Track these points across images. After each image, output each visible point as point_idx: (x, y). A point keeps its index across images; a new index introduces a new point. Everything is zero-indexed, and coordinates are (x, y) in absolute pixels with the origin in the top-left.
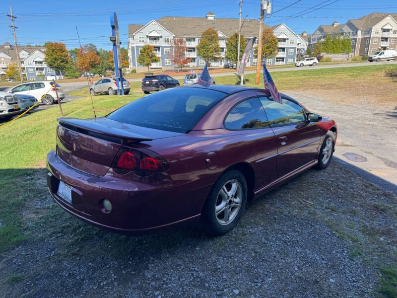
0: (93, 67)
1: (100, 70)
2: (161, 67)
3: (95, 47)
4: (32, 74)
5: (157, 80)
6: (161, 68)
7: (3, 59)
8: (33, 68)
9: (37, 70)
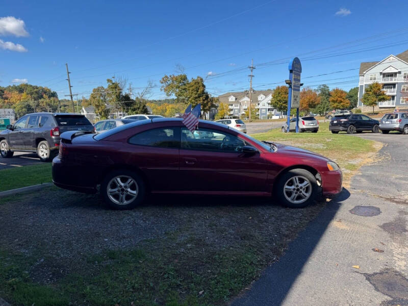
0: (312, 107)
1: (322, 110)
2: (394, 106)
3: (328, 87)
4: (263, 114)
5: (346, 120)
6: (394, 108)
7: (245, 102)
8: (266, 109)
9: (269, 110)
